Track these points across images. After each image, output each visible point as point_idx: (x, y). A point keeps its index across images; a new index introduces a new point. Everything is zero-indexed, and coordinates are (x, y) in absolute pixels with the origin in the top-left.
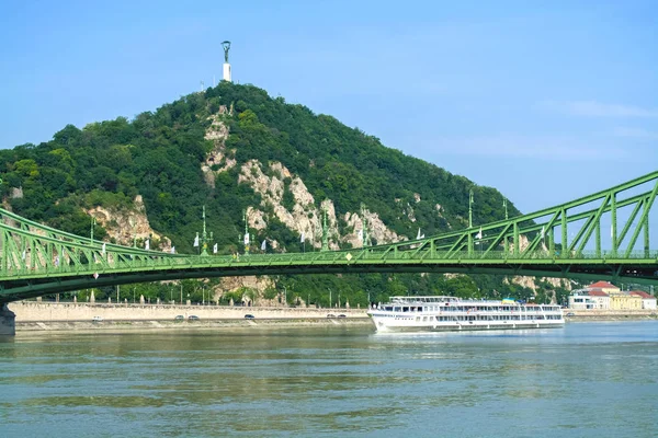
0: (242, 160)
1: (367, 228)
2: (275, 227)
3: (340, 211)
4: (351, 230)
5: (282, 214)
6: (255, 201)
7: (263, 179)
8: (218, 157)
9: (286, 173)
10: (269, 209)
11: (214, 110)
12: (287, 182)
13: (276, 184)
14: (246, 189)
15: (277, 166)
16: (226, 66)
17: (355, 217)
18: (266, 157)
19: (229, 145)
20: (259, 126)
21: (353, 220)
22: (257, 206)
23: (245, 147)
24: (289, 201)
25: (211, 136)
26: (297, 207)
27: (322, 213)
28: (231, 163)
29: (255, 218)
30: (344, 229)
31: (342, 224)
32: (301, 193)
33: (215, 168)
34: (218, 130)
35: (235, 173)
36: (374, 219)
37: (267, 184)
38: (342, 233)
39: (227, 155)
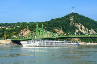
1: (92, 32)
2: (80, 32)
3: (88, 30)
4: (90, 32)
5: (80, 30)
6: (77, 28)
7: (78, 25)
8: (72, 23)
9: (81, 25)
10: (79, 29)
11: (71, 16)
12: (81, 26)
15: (80, 24)
16: (73, 10)
17: (91, 31)
18: (78, 22)
20: (77, 18)
21: (90, 31)
22: (77, 29)
23: (75, 21)
24: (81, 28)
25: (71, 20)
26: (83, 29)
27: (86, 30)
28: (74, 23)
29: (77, 31)
30: (89, 32)
31: (89, 31)
32: (83, 27)
33: (71, 24)
35: (74, 25)
36: (93, 31)
39: (73, 22)
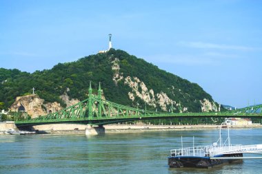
0: (125, 77)
1: (164, 99)
2: (137, 98)
3: (155, 93)
4: (159, 99)
5: (138, 94)
6: (131, 90)
7: (132, 83)
8: (117, 76)
9: (139, 81)
10: (134, 93)
11: (113, 59)
12: (139, 84)
13: (136, 84)
14: (127, 86)
15: (136, 78)
16: (110, 43)
17: (160, 95)
18: (132, 76)
19: (120, 71)
20: (129, 65)
21: (160, 96)
22: (131, 92)
23: (125, 72)
24: (140, 90)
25: (114, 68)
26: (143, 92)
27: (150, 94)
28: (121, 78)
29: (131, 96)
30: (157, 99)
31: (156, 97)
32: (144, 87)
33: (116, 79)
34: (116, 66)
35: (123, 80)
36: (165, 95)
38: (156, 100)
39: (120, 75)
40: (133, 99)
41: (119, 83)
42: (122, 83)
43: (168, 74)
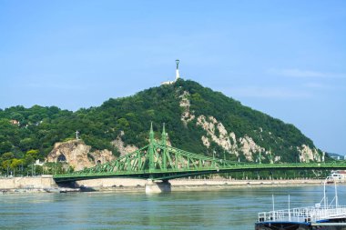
0: (197, 115)
1: (249, 145)
2: (213, 144)
3: (237, 138)
4: (243, 145)
5: (215, 138)
6: (205, 133)
7: (206, 123)
8: (187, 114)
9: (215, 121)
10: (210, 137)
11: (181, 93)
12: (216, 125)
13: (212, 126)
14: (200, 128)
15: (212, 118)
16: (177, 71)
17: (244, 140)
18: (207, 114)
19: (191, 109)
20: (202, 100)
21: (243, 141)
22: (206, 136)
23: (198, 109)
24: (217, 133)
25: (182, 105)
26: (221, 136)
27: (231, 139)
28: (193, 117)
29: (205, 141)
30: (240, 145)
31: (238, 143)
32: (222, 129)
33: (186, 119)
34: (186, 102)
35: (195, 121)
36: (250, 140)
37: (208, 126)
38: (239, 147)
39: (190, 113)
40: (208, 145)
41: (189, 124)
42: (192, 125)
43: (254, 112)
